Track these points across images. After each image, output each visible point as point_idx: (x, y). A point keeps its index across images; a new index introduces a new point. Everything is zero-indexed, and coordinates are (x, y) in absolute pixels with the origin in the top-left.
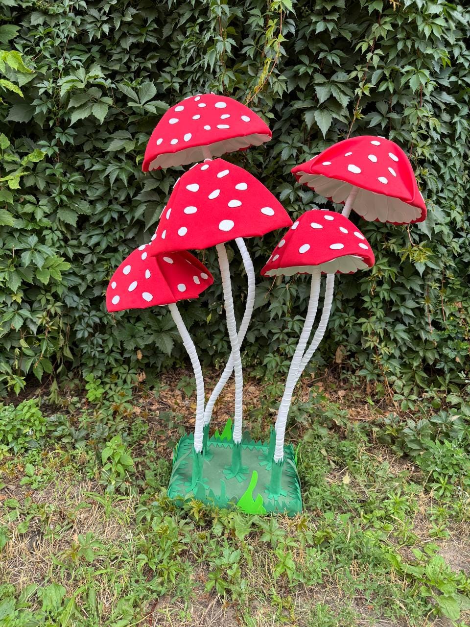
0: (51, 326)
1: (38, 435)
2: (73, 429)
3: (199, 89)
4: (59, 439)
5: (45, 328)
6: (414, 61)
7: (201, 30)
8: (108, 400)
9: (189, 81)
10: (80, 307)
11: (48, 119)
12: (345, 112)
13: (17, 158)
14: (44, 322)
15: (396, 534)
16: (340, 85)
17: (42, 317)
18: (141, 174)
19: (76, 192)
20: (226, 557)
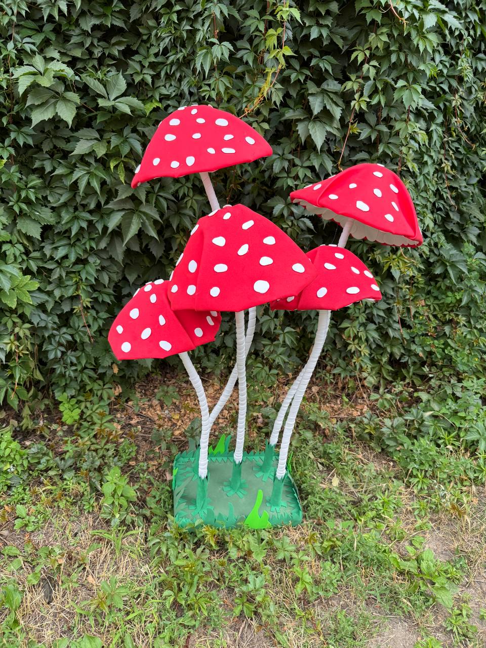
0: (21, 351)
1: (20, 469)
2: (58, 459)
3: (173, 83)
4: (45, 471)
6: (406, 74)
7: (180, 19)
8: (85, 420)
9: (163, 74)
10: (50, 325)
12: (337, 124)
14: (14, 348)
15: (388, 532)
16: (332, 96)
17: (9, 341)
18: (113, 179)
19: (37, 198)
20: (251, 583)
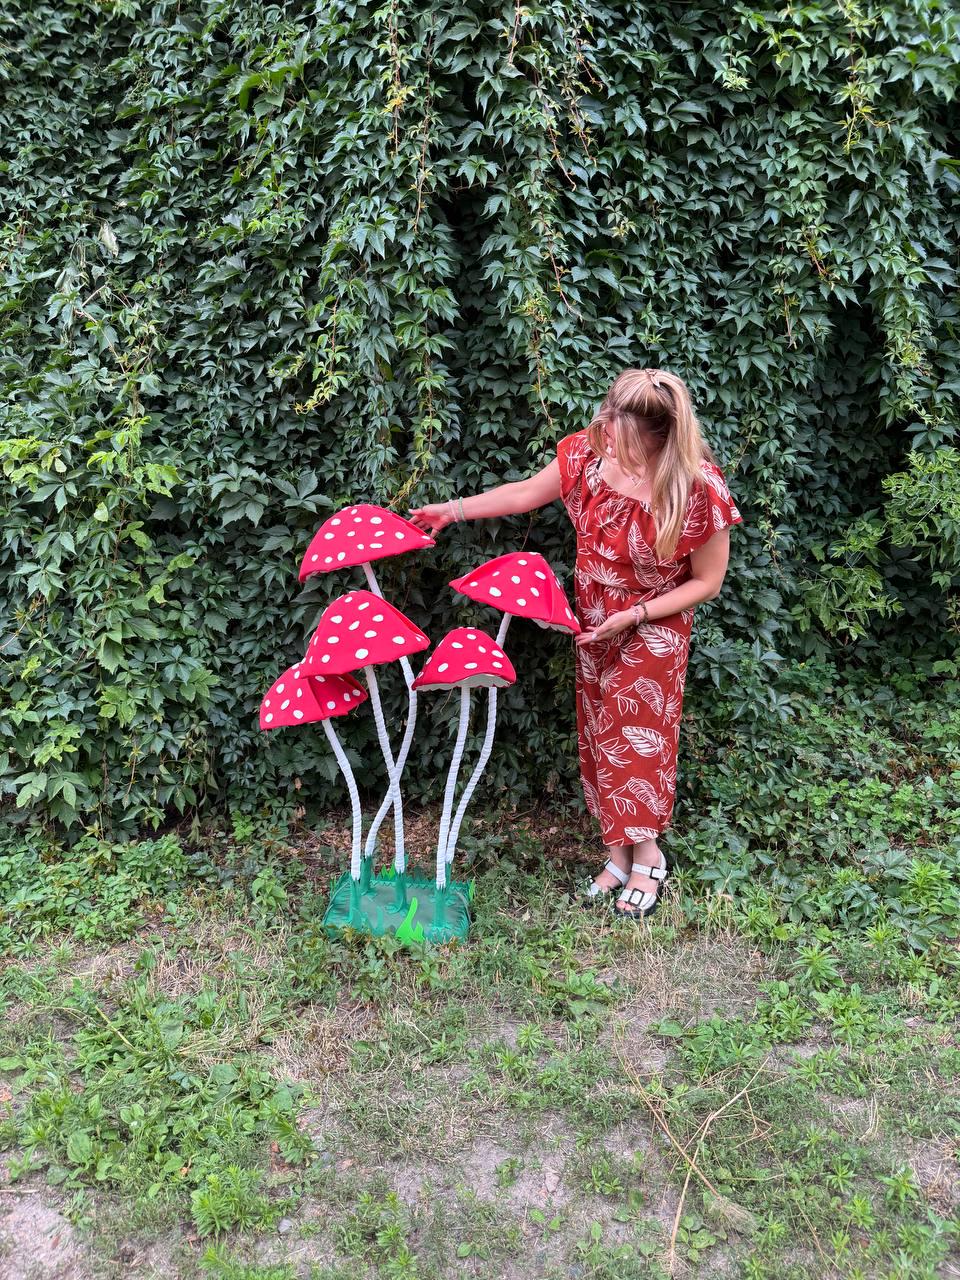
0: (195, 748)
1: (179, 875)
2: (218, 868)
4: (202, 879)
5: (188, 751)
8: (259, 839)
10: (228, 726)
11: (196, 517)
13: (159, 560)
14: (187, 744)
17: (184, 738)
19: (225, 594)
